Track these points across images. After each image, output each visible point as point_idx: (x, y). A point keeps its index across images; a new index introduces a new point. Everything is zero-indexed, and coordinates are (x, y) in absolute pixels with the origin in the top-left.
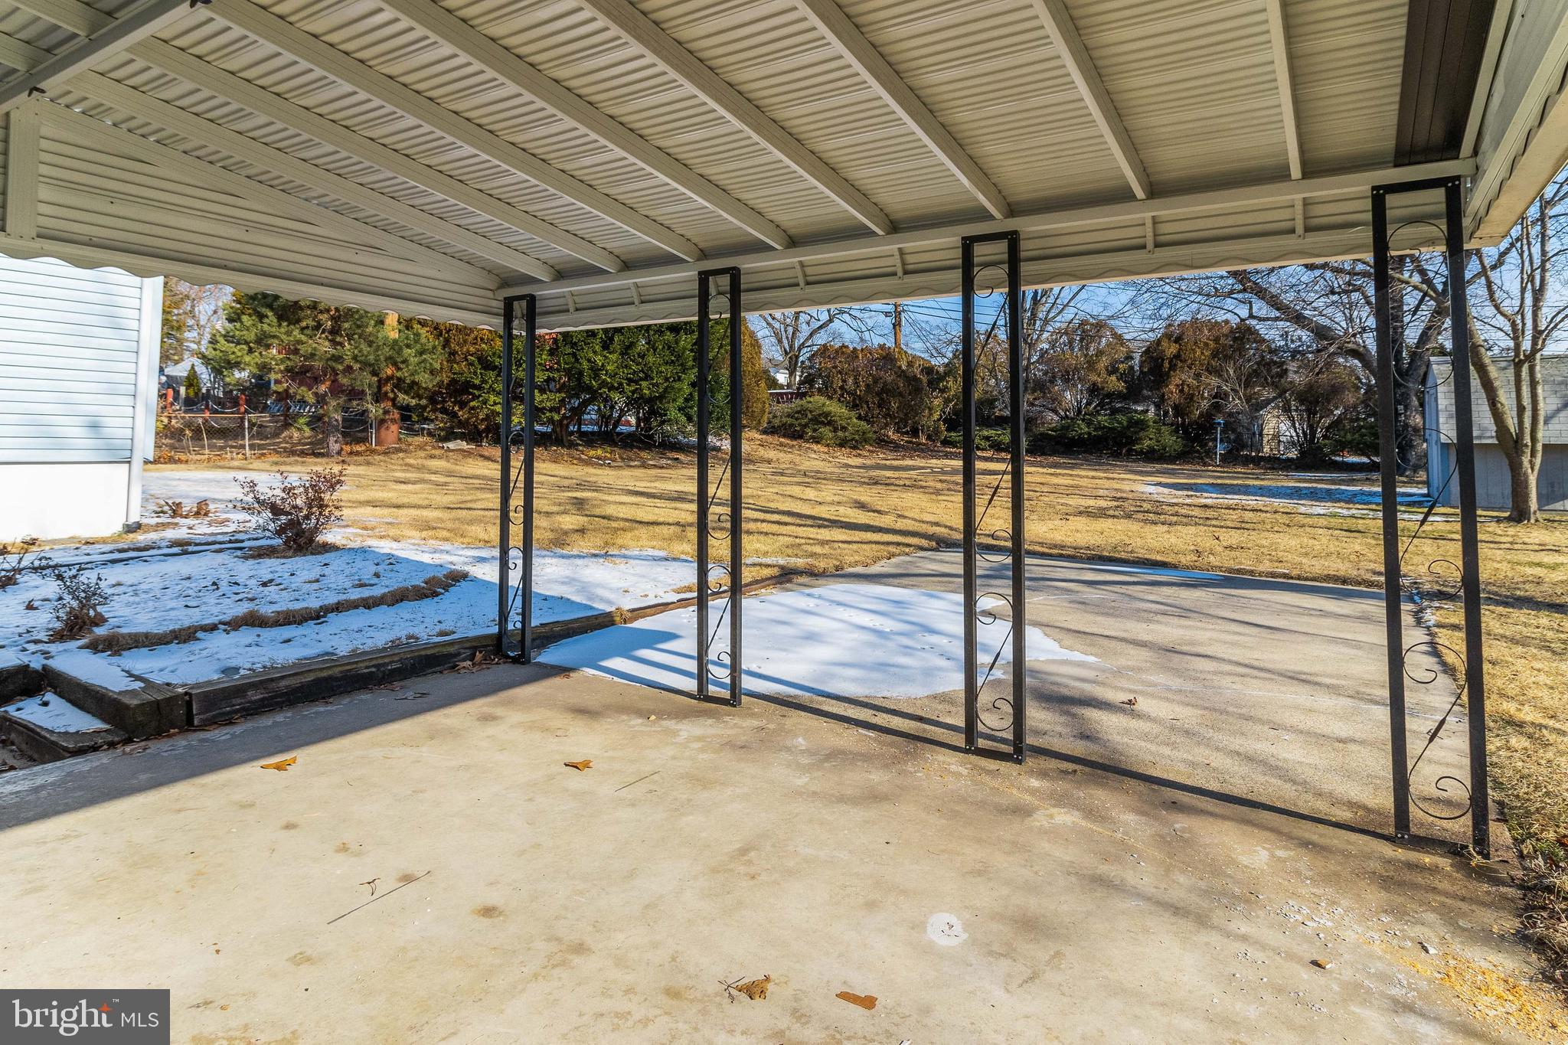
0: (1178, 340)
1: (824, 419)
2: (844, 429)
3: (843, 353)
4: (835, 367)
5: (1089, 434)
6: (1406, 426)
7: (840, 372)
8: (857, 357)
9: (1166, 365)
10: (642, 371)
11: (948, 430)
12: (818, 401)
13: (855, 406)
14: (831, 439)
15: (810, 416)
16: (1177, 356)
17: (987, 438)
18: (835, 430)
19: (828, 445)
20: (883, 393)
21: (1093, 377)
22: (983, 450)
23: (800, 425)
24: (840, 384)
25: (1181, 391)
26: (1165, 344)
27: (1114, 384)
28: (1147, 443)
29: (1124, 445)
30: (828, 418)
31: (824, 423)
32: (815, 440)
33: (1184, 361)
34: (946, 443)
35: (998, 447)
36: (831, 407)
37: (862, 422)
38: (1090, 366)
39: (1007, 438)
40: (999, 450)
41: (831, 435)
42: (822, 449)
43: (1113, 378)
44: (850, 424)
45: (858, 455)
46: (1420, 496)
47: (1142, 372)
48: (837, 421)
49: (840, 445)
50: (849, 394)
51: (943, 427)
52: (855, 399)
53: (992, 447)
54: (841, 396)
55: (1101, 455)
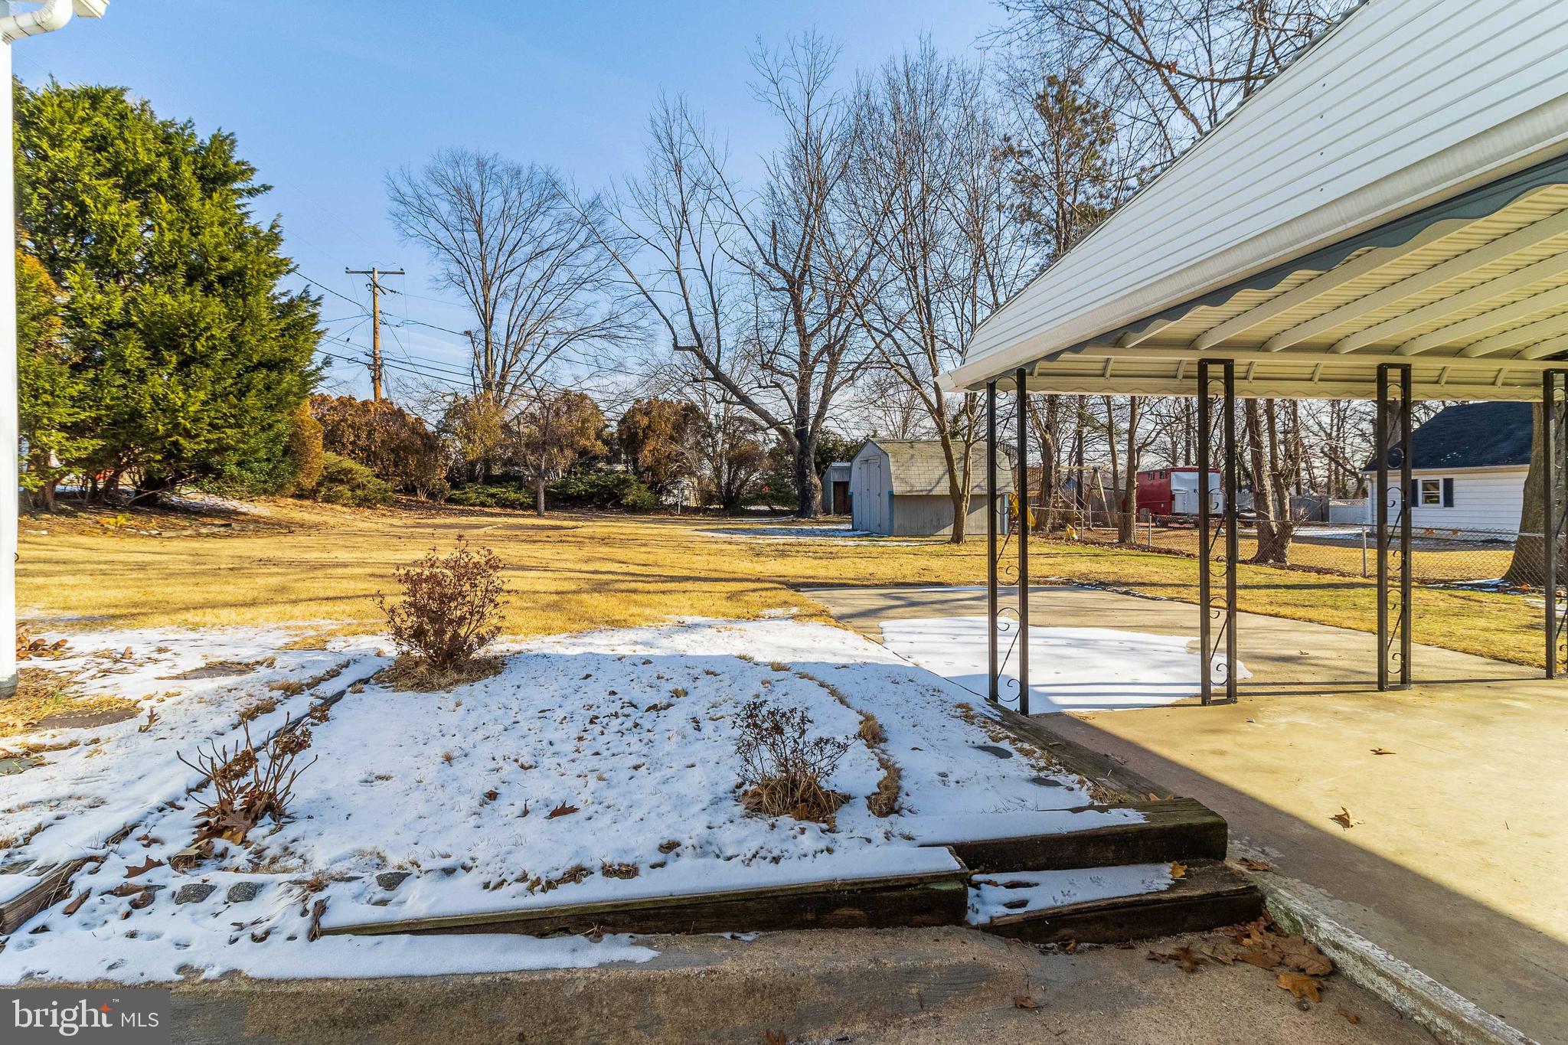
0: (647, 414)
1: (339, 477)
2: (363, 486)
3: (351, 405)
4: (344, 420)
5: (586, 491)
6: (811, 483)
7: (351, 426)
8: (369, 411)
9: (641, 434)
11: (452, 487)
13: (369, 463)
14: (348, 499)
16: (649, 427)
17: (493, 496)
18: (352, 490)
19: (344, 505)
20: (400, 452)
21: (583, 442)
22: (489, 507)
24: (352, 438)
25: (653, 455)
26: (638, 417)
27: (600, 448)
28: (630, 498)
29: (608, 500)
30: (346, 475)
31: (341, 482)
32: (328, 500)
33: (654, 431)
34: (450, 500)
35: (504, 504)
36: (348, 463)
37: (379, 480)
38: (582, 431)
39: (512, 496)
40: (504, 506)
41: (349, 494)
42: (345, 509)
43: (599, 443)
44: (369, 482)
45: (384, 515)
46: (848, 530)
47: (620, 438)
48: (354, 479)
49: (359, 505)
50: (361, 450)
51: (448, 485)
52: (368, 456)
53: (497, 504)
54: (353, 452)
55: (590, 510)
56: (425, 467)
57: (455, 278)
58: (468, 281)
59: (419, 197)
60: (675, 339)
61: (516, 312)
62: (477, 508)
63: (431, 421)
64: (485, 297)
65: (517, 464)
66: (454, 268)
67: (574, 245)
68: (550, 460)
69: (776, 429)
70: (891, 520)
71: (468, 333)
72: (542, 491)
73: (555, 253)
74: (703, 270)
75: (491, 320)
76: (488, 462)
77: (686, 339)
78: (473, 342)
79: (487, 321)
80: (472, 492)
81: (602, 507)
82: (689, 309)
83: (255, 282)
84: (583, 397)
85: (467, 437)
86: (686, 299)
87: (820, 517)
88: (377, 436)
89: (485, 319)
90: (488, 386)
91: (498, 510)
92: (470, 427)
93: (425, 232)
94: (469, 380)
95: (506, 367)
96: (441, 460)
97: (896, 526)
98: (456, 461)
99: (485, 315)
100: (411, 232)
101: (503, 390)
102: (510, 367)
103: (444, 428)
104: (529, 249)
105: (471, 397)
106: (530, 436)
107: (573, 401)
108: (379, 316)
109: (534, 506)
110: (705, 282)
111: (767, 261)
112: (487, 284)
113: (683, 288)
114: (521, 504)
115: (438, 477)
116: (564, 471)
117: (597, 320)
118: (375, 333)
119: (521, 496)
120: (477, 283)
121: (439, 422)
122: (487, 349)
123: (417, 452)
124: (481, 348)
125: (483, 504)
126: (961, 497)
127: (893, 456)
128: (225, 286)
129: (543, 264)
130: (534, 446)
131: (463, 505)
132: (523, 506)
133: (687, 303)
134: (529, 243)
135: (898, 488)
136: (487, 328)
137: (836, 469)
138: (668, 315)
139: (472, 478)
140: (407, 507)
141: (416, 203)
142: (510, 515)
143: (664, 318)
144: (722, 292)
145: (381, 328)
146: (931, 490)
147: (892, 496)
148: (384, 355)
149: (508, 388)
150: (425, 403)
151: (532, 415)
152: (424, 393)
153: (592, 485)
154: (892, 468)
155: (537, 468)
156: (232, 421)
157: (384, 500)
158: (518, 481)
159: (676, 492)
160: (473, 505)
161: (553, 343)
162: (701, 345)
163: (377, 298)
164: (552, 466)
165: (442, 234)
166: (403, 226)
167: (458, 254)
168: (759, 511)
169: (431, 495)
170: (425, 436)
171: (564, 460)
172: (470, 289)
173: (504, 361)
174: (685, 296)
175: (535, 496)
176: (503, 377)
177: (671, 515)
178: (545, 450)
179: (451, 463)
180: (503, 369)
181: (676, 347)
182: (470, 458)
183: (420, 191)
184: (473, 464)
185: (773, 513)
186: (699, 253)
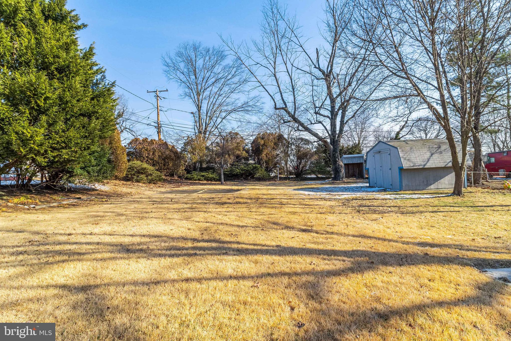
0: (263, 139)
1: (141, 171)
2: (151, 175)
3: (146, 141)
4: (144, 148)
5: (240, 172)
6: (339, 165)
7: (146, 150)
8: (153, 143)
9: (261, 147)
10: (64, 142)
11: (187, 173)
12: (137, 163)
13: (154, 165)
14: (145, 180)
15: (135, 170)
16: (264, 144)
17: (203, 176)
18: (147, 176)
19: (144, 183)
20: (165, 159)
21: (238, 152)
22: (202, 181)
23: (131, 174)
24: (147, 155)
25: (267, 156)
26: (259, 140)
27: (244, 154)
28: (258, 175)
29: (248, 176)
30: (144, 170)
31: (142, 173)
32: (138, 181)
33: (266, 146)
34: (187, 179)
35: (207, 179)
36: (145, 165)
37: (158, 172)
38: (237, 148)
39: (211, 176)
40: (208, 180)
41: (145, 178)
42: (144, 185)
43: (244, 152)
44: (153, 173)
45: (159, 187)
46: (367, 187)
47: (252, 150)
48: (147, 172)
49: (150, 183)
50: (151, 159)
51: (186, 172)
52: (153, 162)
53: (205, 179)
54: (147, 160)
55: (242, 180)
56: (177, 166)
57: (187, 94)
58: (192, 94)
59: (174, 63)
60: (275, 105)
61: (210, 103)
62: (197, 181)
63: (179, 147)
64: (198, 99)
65: (212, 163)
66: (187, 90)
67: (230, 76)
68: (225, 160)
69: (322, 141)
70: (401, 182)
71: (192, 113)
72: (222, 173)
73: (223, 80)
74: (288, 72)
75: (200, 108)
76: (201, 162)
77: (280, 104)
78: (194, 116)
79: (199, 108)
80: (195, 175)
81: (246, 179)
82: (280, 91)
83: (75, 70)
84: (237, 134)
85: (192, 152)
86: (279, 88)
87: (345, 180)
88: (156, 154)
89: (198, 107)
90: (200, 132)
91: (205, 182)
92: (194, 149)
93: (176, 77)
94: (193, 131)
95: (207, 125)
96: (183, 162)
97: (404, 185)
98: (188, 163)
99: (198, 105)
100: (171, 77)
101: (206, 134)
102: (208, 125)
103: (184, 150)
104: (213, 80)
105: (194, 137)
106: (217, 151)
107: (233, 135)
108: (159, 108)
109: (220, 180)
110: (289, 77)
111: (315, 66)
112: (198, 94)
113: (277, 83)
114: (214, 179)
115: (181, 170)
116: (230, 164)
117: (240, 105)
118: (158, 114)
119: (214, 176)
120: (195, 94)
121: (182, 147)
122: (199, 119)
123: (172, 159)
124: (197, 119)
125: (199, 180)
126: (461, 168)
127: (400, 148)
128: (60, 73)
129: (219, 85)
130: (218, 155)
131: (192, 180)
132: (215, 180)
133: (280, 89)
134: (213, 77)
135: (406, 165)
136: (199, 111)
137: (345, 158)
138: (272, 94)
139: (195, 169)
140: (170, 182)
141: (172, 65)
142: (210, 184)
143: (271, 96)
144: (296, 82)
145: (160, 112)
146: (425, 165)
147: (401, 169)
148: (162, 123)
149: (208, 133)
150: (177, 140)
151: (217, 143)
152: (176, 137)
153: (242, 170)
154: (401, 155)
155: (220, 164)
156: (63, 145)
157: (160, 180)
158: (213, 169)
159: (275, 171)
160: (195, 180)
161: (224, 114)
162: (286, 107)
163: (158, 101)
164: (226, 163)
165: (182, 77)
166: (168, 75)
167: (188, 84)
168: (311, 178)
169: (179, 177)
170: (176, 153)
171: (231, 160)
172: (193, 97)
173: (206, 123)
174: (278, 86)
175: (220, 175)
176: (206, 129)
177: (275, 181)
178: (223, 156)
179: (187, 164)
180: (206, 126)
181: (276, 108)
182: (194, 161)
183: (174, 61)
184: (195, 163)
185: (318, 179)
186: (286, 64)
